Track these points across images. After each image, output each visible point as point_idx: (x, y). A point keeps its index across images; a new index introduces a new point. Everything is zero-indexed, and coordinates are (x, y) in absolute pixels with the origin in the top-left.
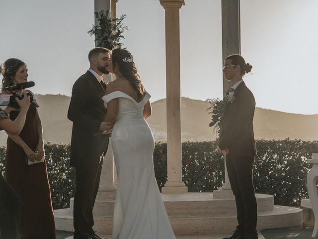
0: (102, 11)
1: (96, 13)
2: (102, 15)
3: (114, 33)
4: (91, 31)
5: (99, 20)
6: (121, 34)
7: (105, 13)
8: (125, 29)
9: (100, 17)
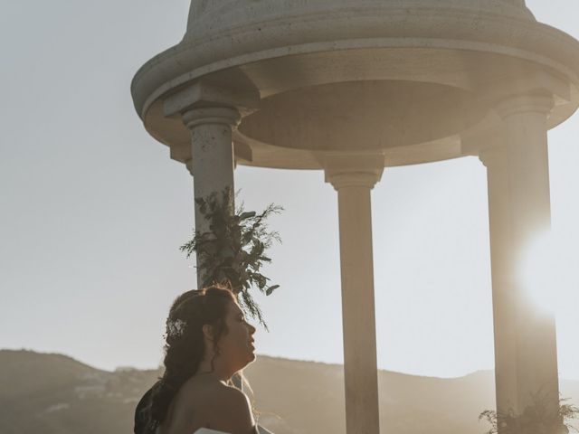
0: (213, 194)
1: (198, 201)
2: (213, 205)
3: (248, 248)
4: (189, 246)
5: (208, 217)
6: (266, 253)
7: (220, 200)
8: (273, 240)
9: (208, 211)
